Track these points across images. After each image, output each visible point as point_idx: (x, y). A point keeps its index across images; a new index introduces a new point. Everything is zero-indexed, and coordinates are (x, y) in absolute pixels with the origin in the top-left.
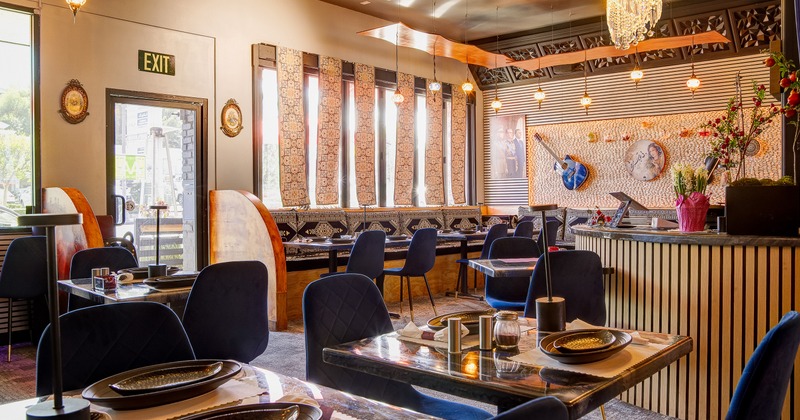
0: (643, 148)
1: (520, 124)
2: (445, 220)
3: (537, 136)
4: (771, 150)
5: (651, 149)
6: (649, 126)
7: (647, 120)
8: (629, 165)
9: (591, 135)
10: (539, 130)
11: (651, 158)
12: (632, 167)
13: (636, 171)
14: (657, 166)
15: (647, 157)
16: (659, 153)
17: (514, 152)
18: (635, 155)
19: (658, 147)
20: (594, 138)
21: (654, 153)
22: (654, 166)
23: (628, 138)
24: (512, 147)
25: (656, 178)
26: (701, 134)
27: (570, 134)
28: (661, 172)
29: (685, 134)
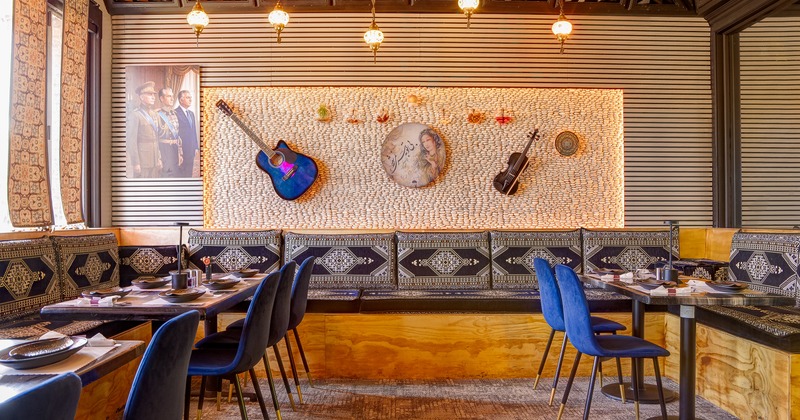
0: (412, 136)
1: (190, 82)
2: (58, 260)
3: (222, 105)
4: (589, 149)
5: (425, 137)
6: (420, 102)
7: (416, 91)
8: (389, 162)
9: (323, 111)
10: (225, 94)
11: (425, 151)
12: (394, 164)
13: (401, 172)
14: (433, 163)
15: (418, 150)
16: (438, 145)
17: (175, 131)
18: (398, 145)
19: (435, 135)
20: (326, 116)
21: (429, 145)
22: (428, 164)
23: (386, 118)
24: (172, 124)
25: (432, 182)
26: (498, 119)
27: (282, 106)
28: (440, 174)
29: (475, 118)
